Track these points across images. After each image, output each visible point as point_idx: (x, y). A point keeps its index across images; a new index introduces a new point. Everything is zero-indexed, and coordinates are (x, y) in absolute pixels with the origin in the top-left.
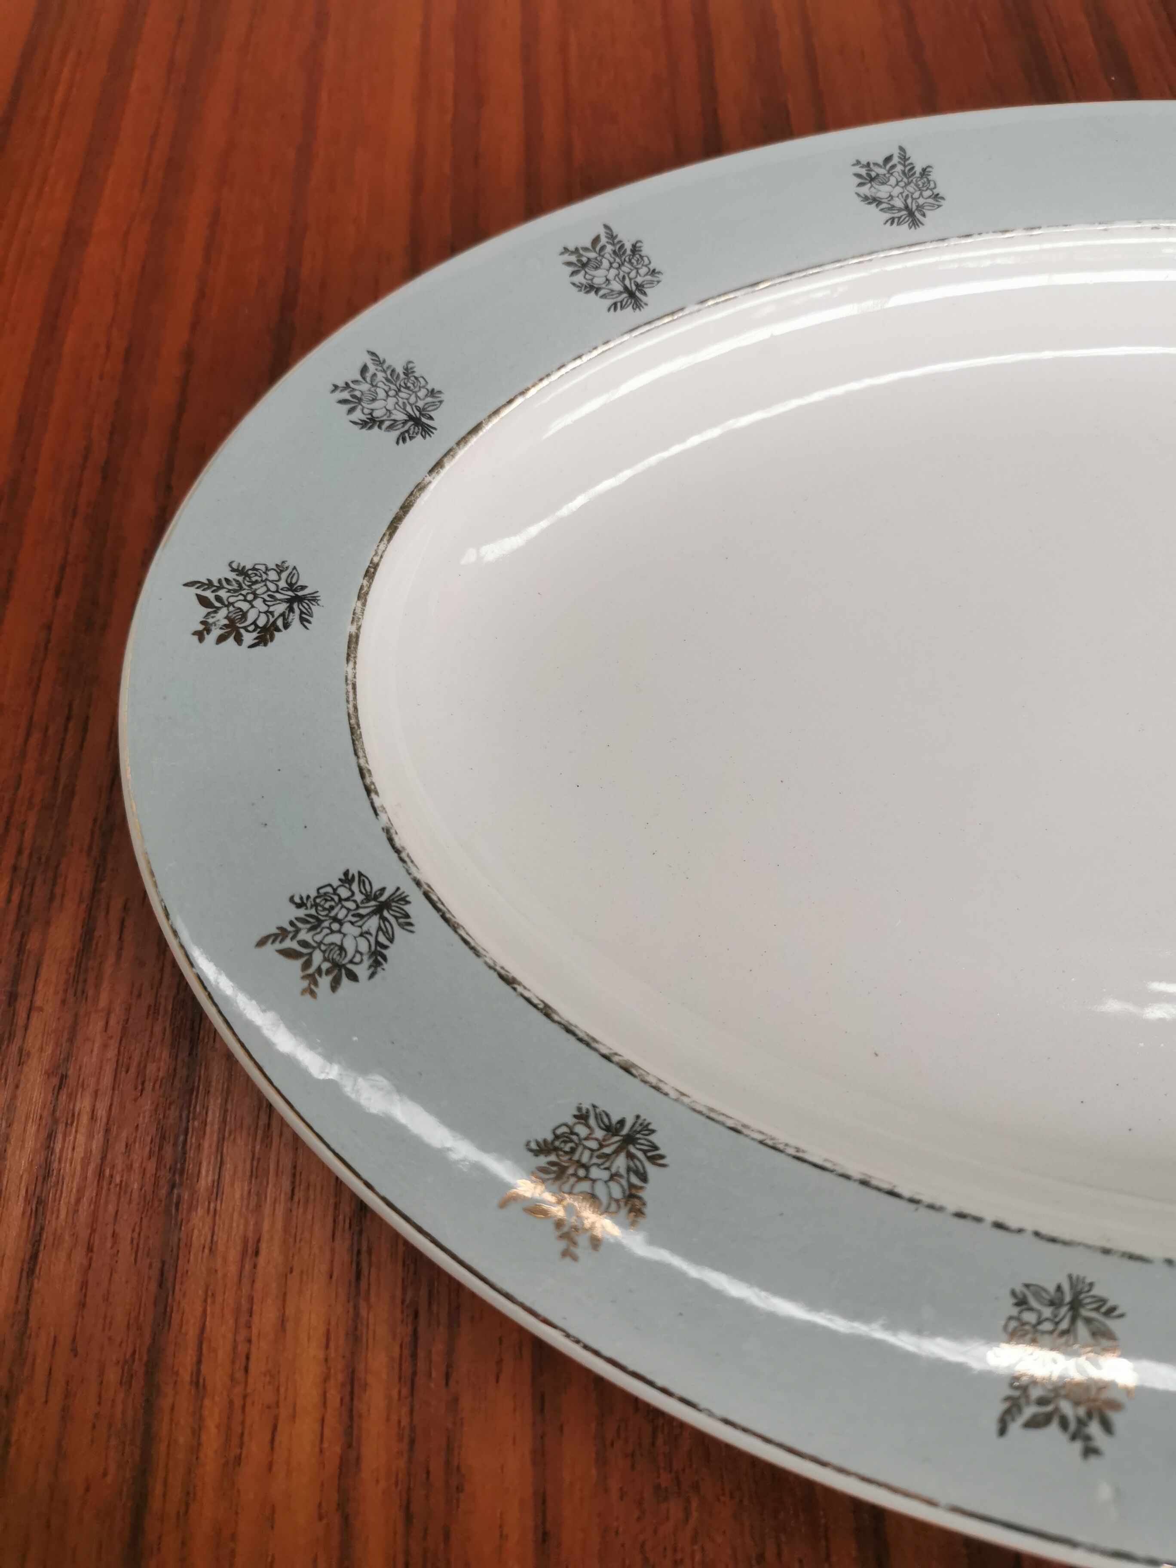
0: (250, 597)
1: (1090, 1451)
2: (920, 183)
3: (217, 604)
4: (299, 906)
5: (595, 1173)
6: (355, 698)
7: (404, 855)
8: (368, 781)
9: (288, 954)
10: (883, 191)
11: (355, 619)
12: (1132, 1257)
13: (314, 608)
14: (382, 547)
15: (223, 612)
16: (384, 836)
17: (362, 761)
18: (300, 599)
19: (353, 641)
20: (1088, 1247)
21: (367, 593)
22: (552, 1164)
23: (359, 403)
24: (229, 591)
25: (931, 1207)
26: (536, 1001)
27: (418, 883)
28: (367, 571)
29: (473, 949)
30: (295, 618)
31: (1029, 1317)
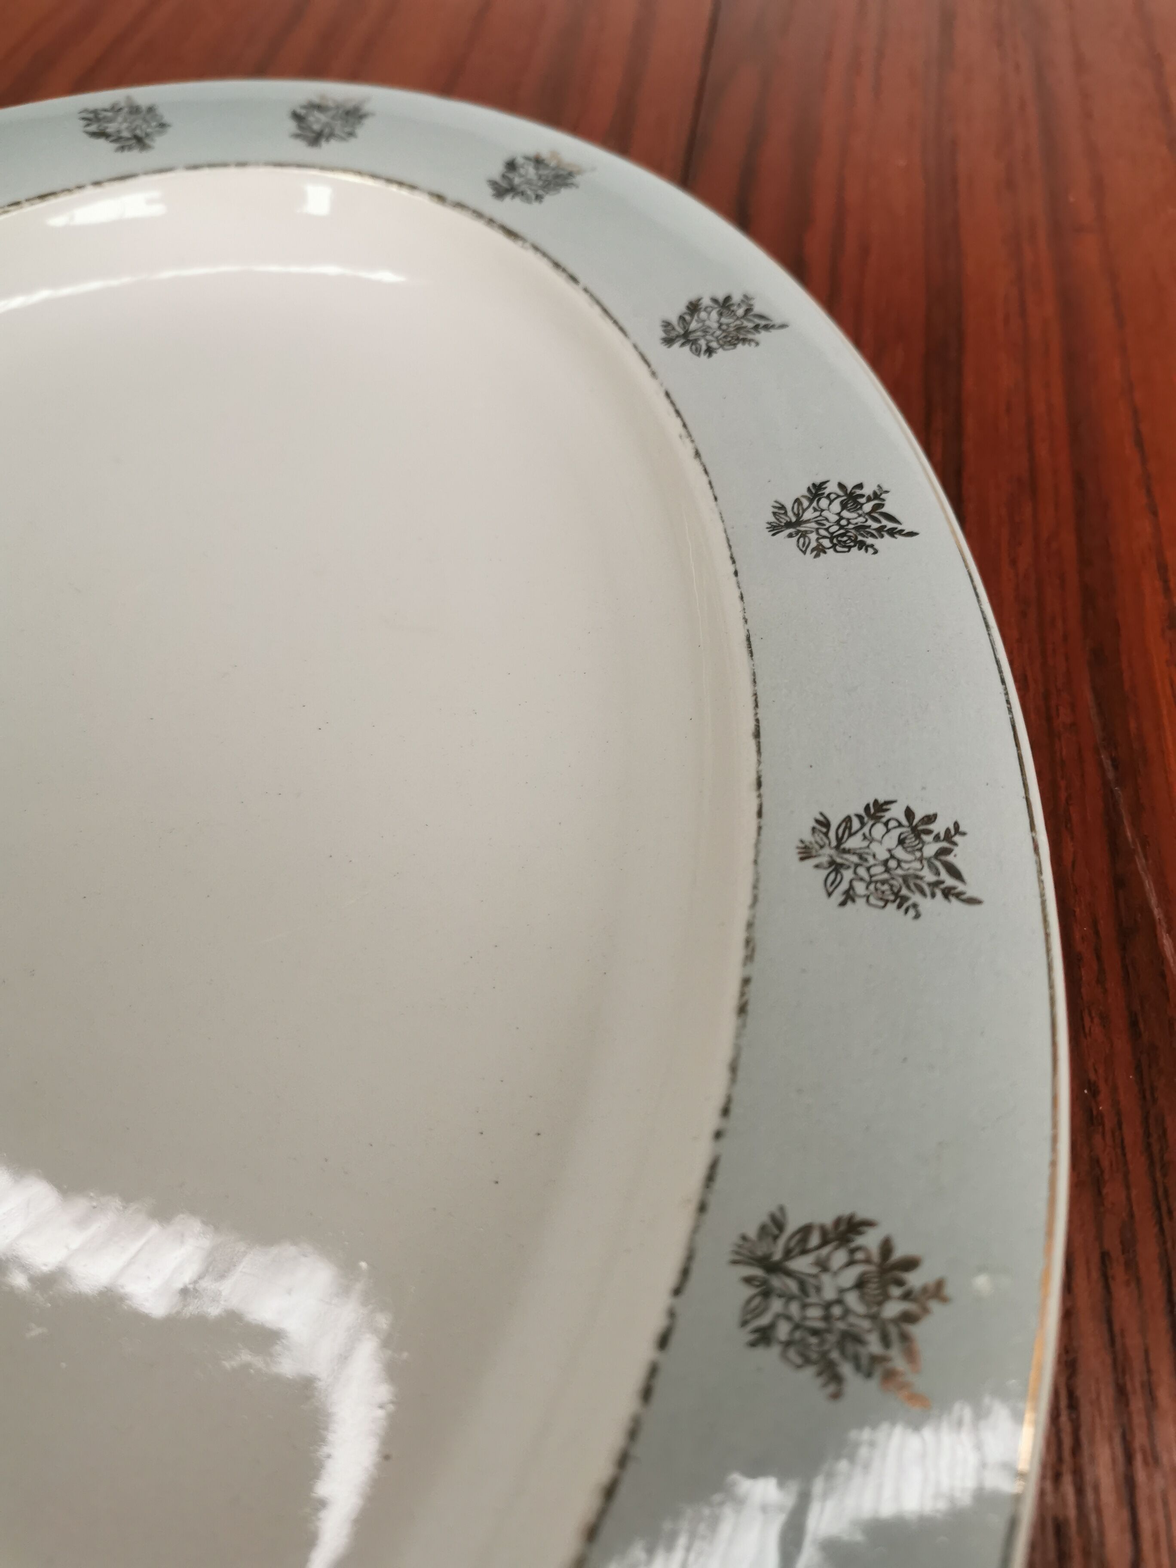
1: (938, 1292)
12: (710, 1178)
31: (783, 1330)
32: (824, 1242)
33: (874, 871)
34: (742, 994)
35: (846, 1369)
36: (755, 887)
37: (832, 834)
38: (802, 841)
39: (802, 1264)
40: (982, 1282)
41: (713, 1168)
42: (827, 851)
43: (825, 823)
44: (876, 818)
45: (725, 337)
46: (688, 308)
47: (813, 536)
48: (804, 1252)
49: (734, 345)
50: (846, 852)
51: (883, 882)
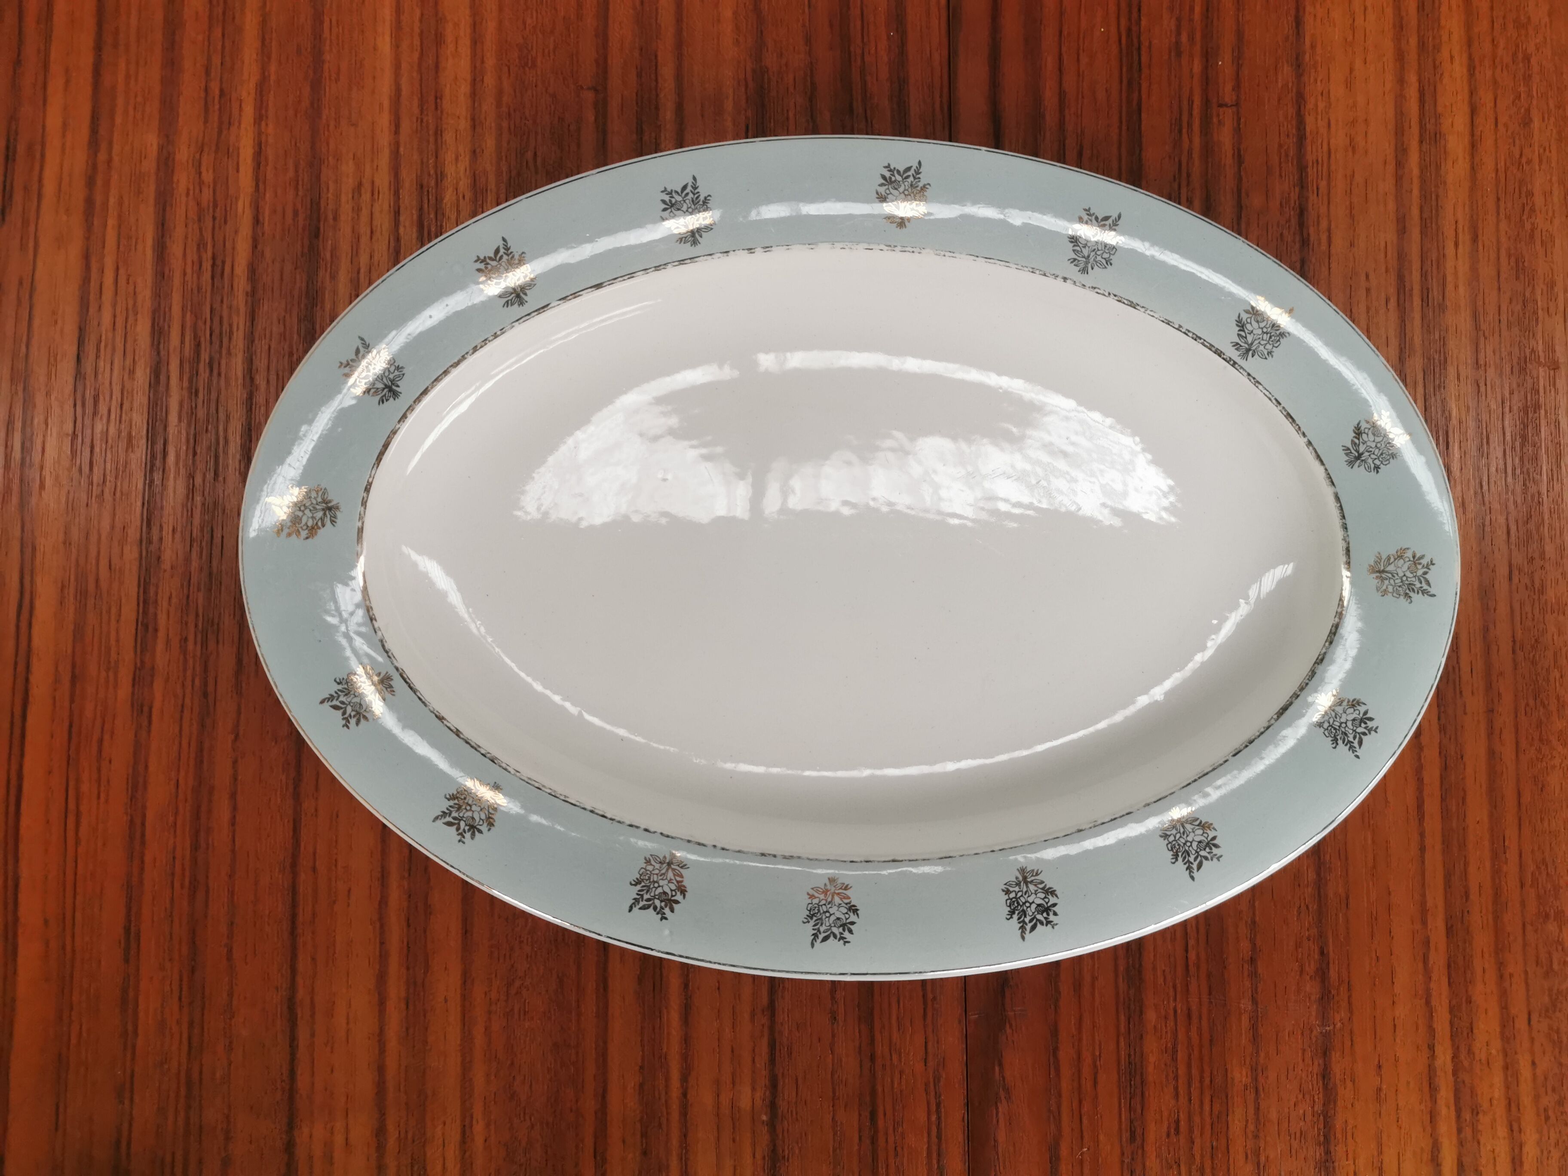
0: (303, 509)
1: (664, 918)
4: (339, 683)
5: (474, 808)
7: (390, 654)
8: (371, 614)
9: (335, 708)
11: (361, 518)
12: (699, 844)
13: (338, 514)
14: (373, 472)
16: (380, 644)
17: (367, 602)
18: (330, 509)
19: (361, 531)
20: (682, 839)
21: (366, 502)
22: (455, 804)
25: (619, 822)
26: (452, 728)
27: (397, 669)
28: (366, 488)
29: (423, 702)
30: (327, 521)
31: (650, 868)
32: (678, 882)
33: (824, 907)
34: (770, 854)
35: (639, 887)
36: (816, 859)
37: (841, 891)
38: (838, 879)
39: (670, 875)
40: (667, 932)
41: (704, 845)
42: (833, 889)
43: (846, 888)
44: (850, 909)
45: (1179, 845)
46: (1206, 823)
47: (1017, 889)
48: (674, 875)
49: (1172, 850)
50: (833, 896)
51: (819, 910)
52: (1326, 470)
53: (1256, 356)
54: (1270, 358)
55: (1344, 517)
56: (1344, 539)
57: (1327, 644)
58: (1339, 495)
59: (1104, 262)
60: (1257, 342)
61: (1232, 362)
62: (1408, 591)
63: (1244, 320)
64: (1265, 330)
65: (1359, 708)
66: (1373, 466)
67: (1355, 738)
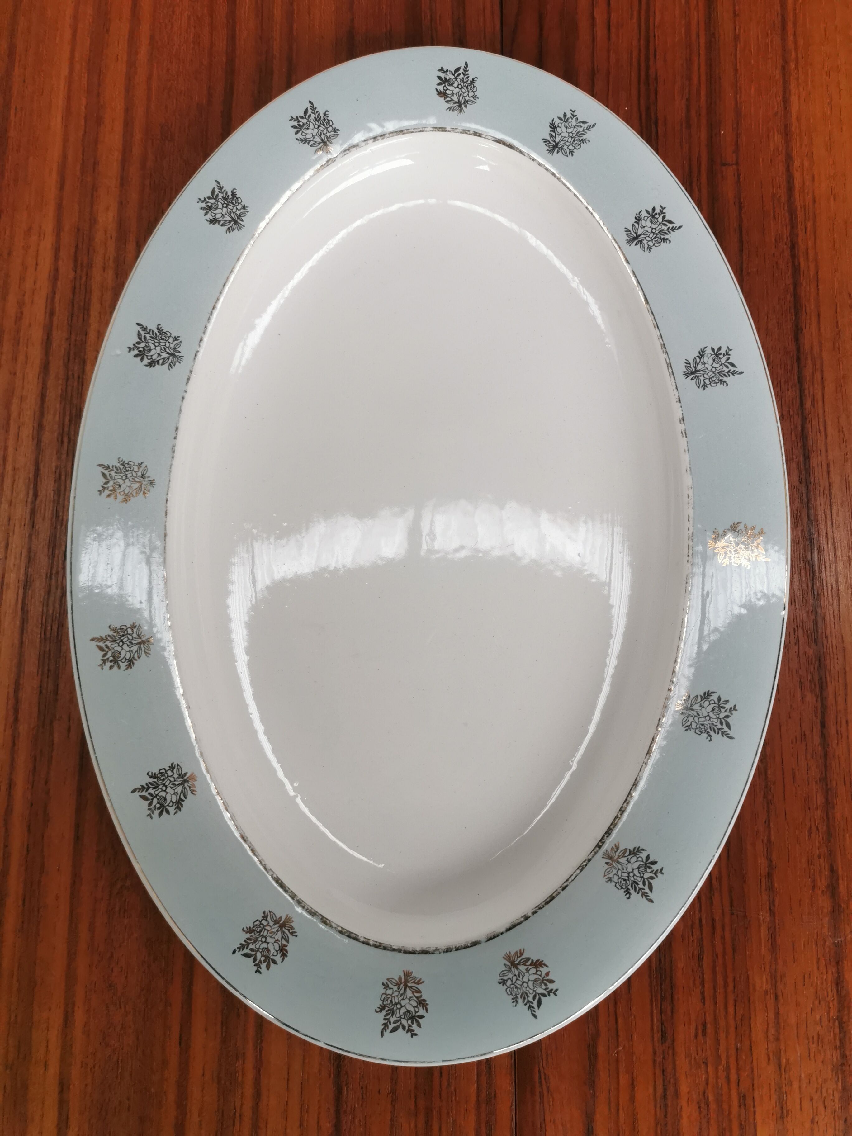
0: (460, 86)
1: (130, 349)
2: (715, 379)
3: (456, 75)
4: (325, 114)
5: (225, 210)
6: (416, 132)
7: (348, 152)
8: (379, 138)
9: (306, 111)
10: (708, 360)
11: (453, 130)
13: (457, 112)
14: (490, 138)
15: (452, 77)
16: (355, 144)
17: (388, 135)
18: (460, 106)
19: (444, 130)
21: (466, 133)
22: (228, 196)
23: (564, 121)
24: (463, 78)
27: (336, 157)
28: (477, 133)
30: (451, 105)
31: (171, 340)
32: (158, 361)
33: (131, 475)
34: (177, 434)
35: (156, 331)
36: (170, 471)
37: (143, 489)
38: (153, 487)
39: (165, 355)
40: (118, 352)
41: (187, 383)
42: (145, 483)
43: (144, 493)
44: (127, 495)
45: (164, 780)
46: (182, 805)
47: (135, 635)
48: (164, 358)
49: (160, 773)
50: (139, 482)
51: (128, 471)
52: (502, 933)
53: (607, 866)
54: (605, 879)
55: (457, 949)
56: (437, 949)
57: (340, 929)
58: (478, 946)
59: (689, 724)
60: (620, 867)
61: (600, 844)
62: (387, 1009)
63: (640, 855)
64: (631, 875)
65: (279, 955)
66: (505, 978)
67: (252, 950)
